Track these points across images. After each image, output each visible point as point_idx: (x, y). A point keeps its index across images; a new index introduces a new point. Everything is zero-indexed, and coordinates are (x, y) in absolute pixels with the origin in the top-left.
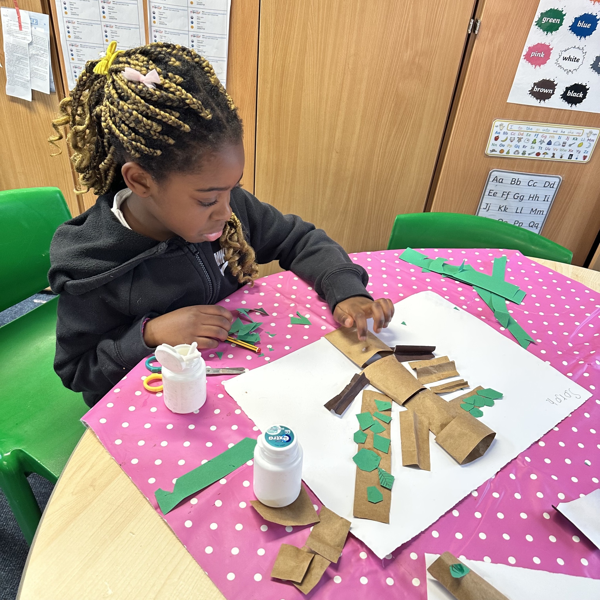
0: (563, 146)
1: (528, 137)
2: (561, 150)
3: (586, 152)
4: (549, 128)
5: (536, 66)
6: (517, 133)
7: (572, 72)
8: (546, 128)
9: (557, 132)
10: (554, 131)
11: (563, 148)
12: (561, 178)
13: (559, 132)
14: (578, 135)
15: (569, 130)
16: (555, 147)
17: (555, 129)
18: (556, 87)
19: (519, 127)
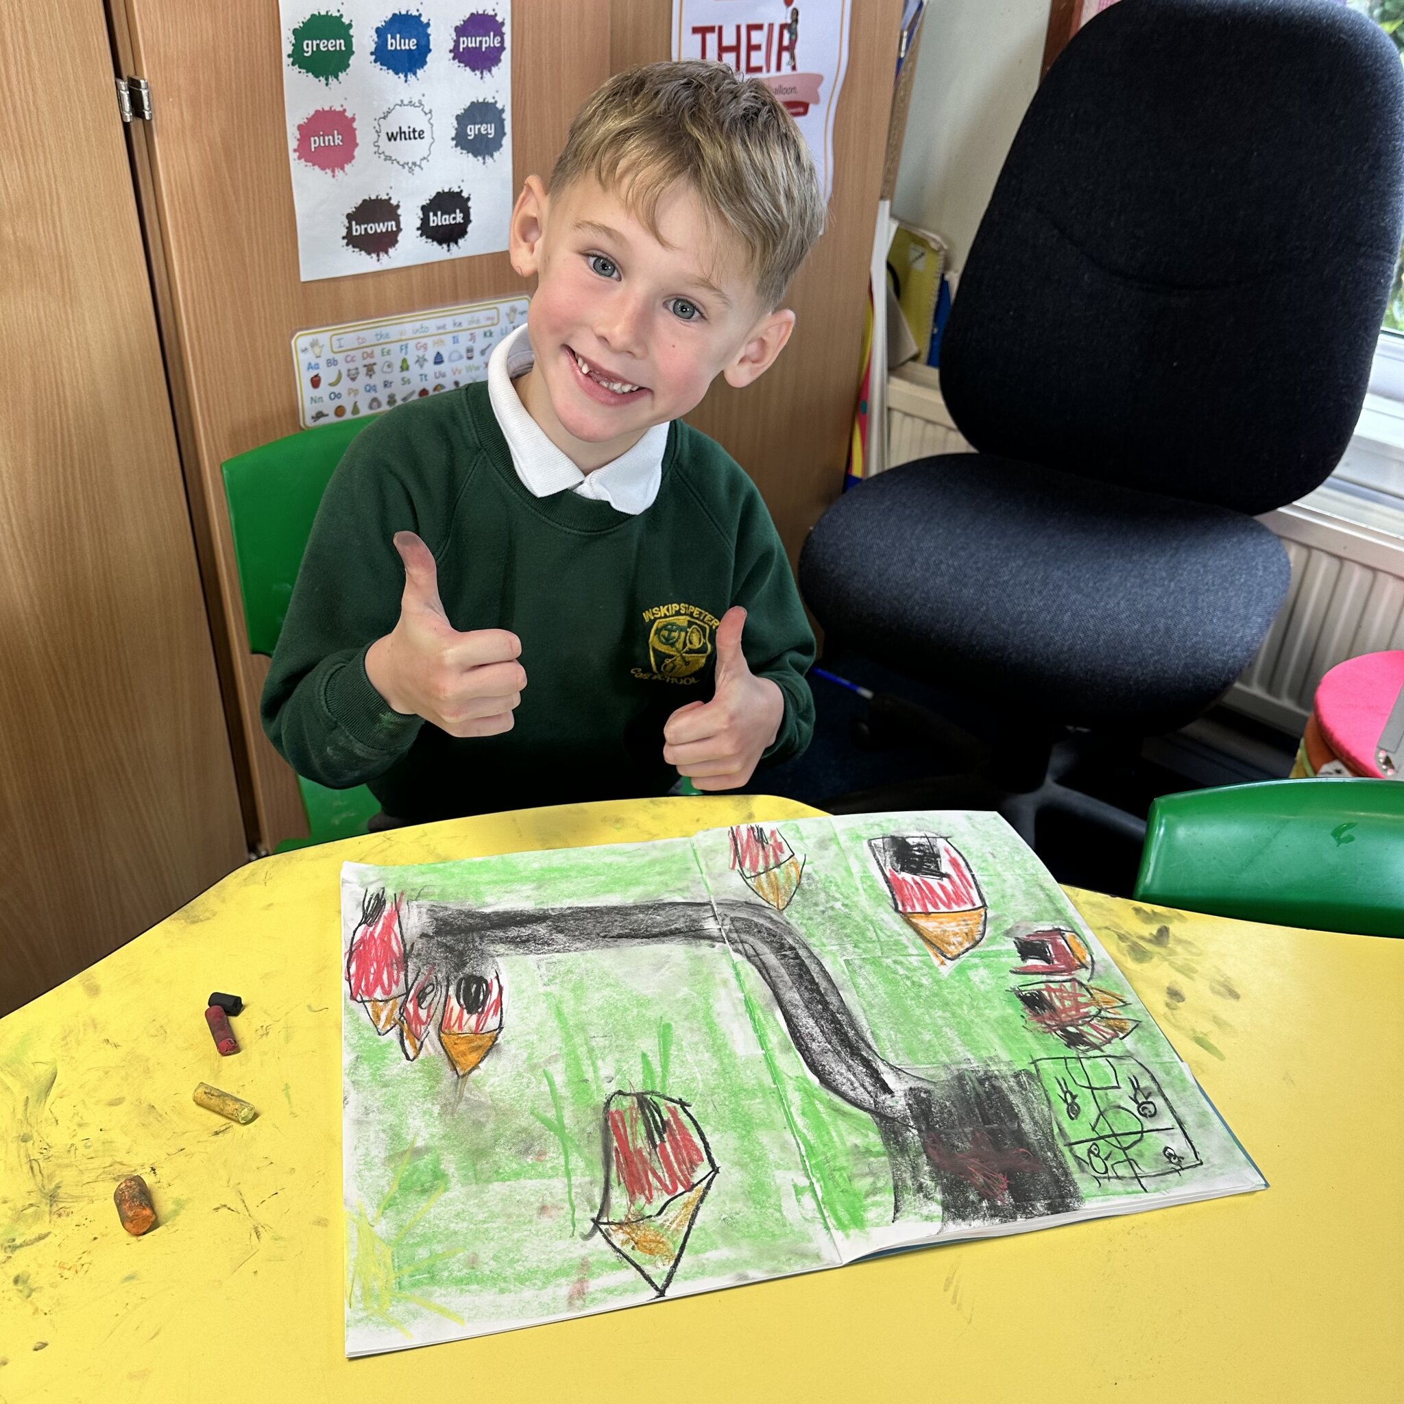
0: (469, 358)
1: (387, 358)
4: (424, 324)
5: (333, 171)
6: (358, 354)
7: (420, 166)
8: (418, 325)
10: (438, 328)
11: (471, 362)
13: (450, 328)
14: (489, 323)
15: (467, 317)
16: (453, 364)
17: (439, 322)
18: (399, 212)
19: (359, 338)
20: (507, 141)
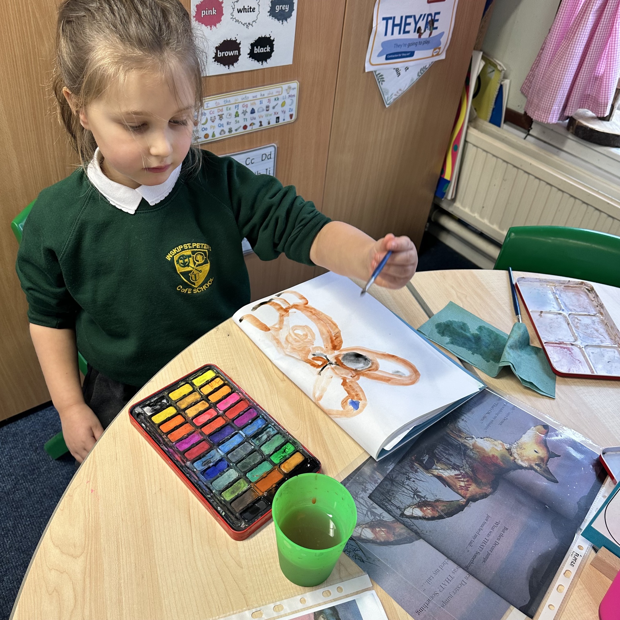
0: (267, 110)
1: (229, 111)
2: (267, 116)
3: (291, 110)
4: (247, 95)
5: (211, 27)
6: (216, 110)
7: (252, 25)
8: (244, 96)
9: (256, 96)
10: (254, 97)
11: (267, 112)
12: (275, 145)
13: (259, 97)
14: (277, 94)
15: (267, 92)
16: (259, 114)
17: (254, 94)
18: (240, 46)
19: (216, 103)
20: (294, 13)
